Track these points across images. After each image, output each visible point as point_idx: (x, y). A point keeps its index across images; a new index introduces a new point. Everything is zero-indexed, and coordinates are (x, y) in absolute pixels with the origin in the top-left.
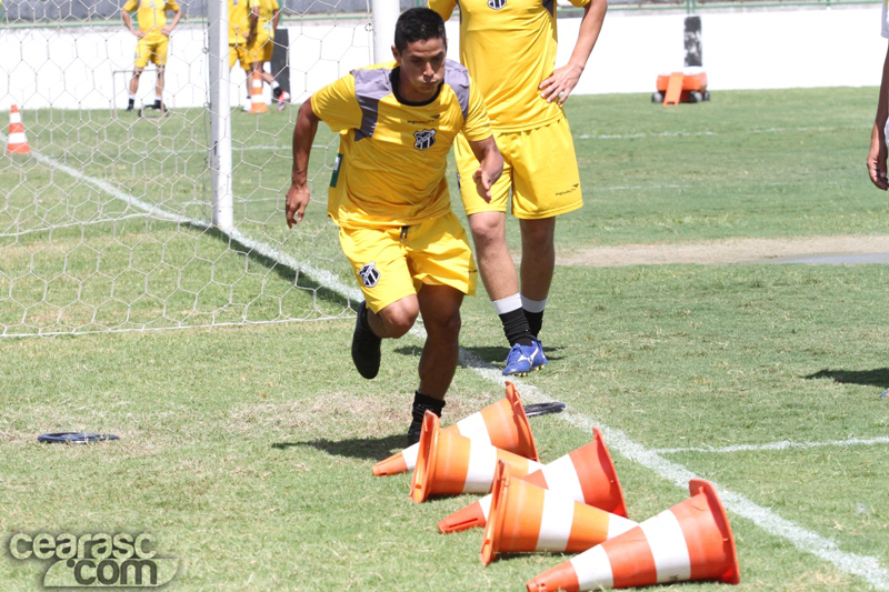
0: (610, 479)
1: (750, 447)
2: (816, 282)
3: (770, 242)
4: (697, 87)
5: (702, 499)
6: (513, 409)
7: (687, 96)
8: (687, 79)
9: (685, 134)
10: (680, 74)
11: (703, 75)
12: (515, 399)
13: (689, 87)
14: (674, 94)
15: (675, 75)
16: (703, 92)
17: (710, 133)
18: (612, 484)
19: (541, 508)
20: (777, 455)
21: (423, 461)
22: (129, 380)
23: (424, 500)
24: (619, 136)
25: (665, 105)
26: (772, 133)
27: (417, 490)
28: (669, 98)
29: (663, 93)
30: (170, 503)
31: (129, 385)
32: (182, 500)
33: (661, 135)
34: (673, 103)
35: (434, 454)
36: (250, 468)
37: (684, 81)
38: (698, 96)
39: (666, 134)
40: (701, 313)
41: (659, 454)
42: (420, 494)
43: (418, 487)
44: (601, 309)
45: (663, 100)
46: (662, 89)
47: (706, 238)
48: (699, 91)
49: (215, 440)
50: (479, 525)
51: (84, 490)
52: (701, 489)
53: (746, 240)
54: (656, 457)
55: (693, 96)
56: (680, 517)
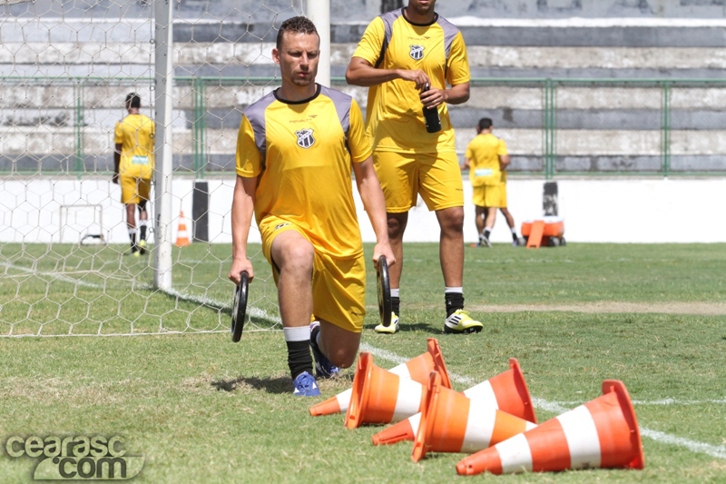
0: (524, 402)
1: (639, 402)
2: (679, 321)
3: (634, 305)
4: (555, 234)
5: (612, 397)
6: (434, 361)
7: (547, 241)
8: (547, 226)
9: (547, 261)
10: (541, 222)
11: (561, 224)
12: (436, 351)
13: (549, 233)
14: (536, 238)
15: (537, 222)
16: (560, 238)
17: (569, 261)
18: (526, 406)
19: (467, 413)
20: (662, 408)
21: (356, 396)
22: (90, 364)
23: (358, 426)
24: (492, 261)
25: (528, 247)
26: (622, 262)
27: (351, 421)
28: (531, 242)
29: (526, 238)
30: (134, 427)
31: (91, 367)
32: (146, 425)
33: (527, 261)
34: (535, 246)
35: (368, 386)
36: (203, 409)
37: (545, 228)
38: (556, 241)
39: (532, 260)
40: (584, 335)
41: (560, 405)
42: (354, 423)
43: (352, 418)
44: (496, 332)
45: (526, 244)
46: (526, 234)
47: (579, 301)
48: (557, 237)
49: (169, 396)
50: (409, 439)
51: (57, 419)
52: (612, 388)
53: (613, 303)
54: (558, 407)
55: (552, 241)
56: (592, 411)
